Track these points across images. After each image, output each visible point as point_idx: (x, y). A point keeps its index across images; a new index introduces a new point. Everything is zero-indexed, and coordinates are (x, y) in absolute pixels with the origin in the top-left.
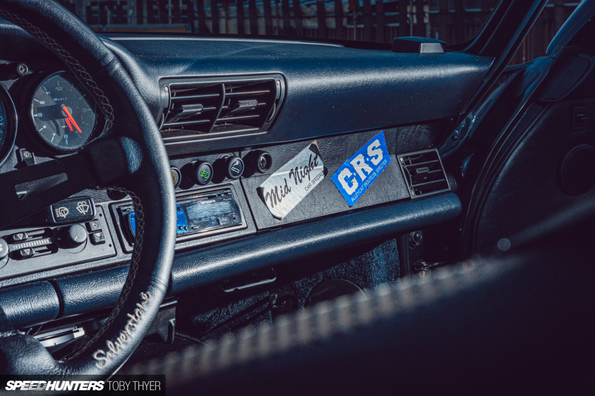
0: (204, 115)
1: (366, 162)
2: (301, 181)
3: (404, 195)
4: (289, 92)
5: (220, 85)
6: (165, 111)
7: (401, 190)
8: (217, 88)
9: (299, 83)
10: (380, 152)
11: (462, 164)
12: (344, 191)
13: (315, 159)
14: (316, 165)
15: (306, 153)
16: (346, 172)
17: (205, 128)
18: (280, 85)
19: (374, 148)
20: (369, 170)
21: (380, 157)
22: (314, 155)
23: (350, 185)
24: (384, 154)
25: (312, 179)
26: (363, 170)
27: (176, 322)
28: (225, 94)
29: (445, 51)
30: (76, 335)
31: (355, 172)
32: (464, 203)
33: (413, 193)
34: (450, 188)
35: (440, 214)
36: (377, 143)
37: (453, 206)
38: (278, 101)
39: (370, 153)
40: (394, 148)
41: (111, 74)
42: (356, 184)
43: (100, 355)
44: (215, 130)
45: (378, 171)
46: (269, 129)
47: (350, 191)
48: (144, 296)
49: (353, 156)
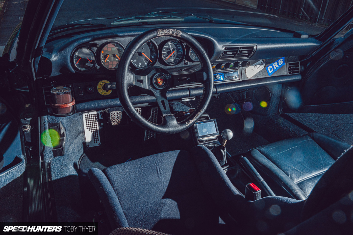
0: (233, 54)
1: (277, 64)
2: (257, 68)
3: (286, 74)
4: (257, 50)
5: (238, 48)
6: (222, 54)
7: (285, 72)
8: (237, 48)
9: (260, 47)
10: (282, 62)
11: (307, 64)
12: (269, 72)
13: (263, 63)
14: (263, 64)
15: (261, 61)
16: (271, 67)
17: (233, 57)
18: (255, 47)
19: (281, 61)
20: (277, 66)
21: (282, 63)
22: (263, 62)
23: (271, 70)
24: (283, 62)
25: (261, 68)
26: (276, 66)
27: (220, 95)
28: (239, 50)
29: (309, 37)
30: (193, 99)
31: (273, 67)
32: (302, 77)
33: (288, 73)
34: (300, 73)
35: (295, 80)
36: (282, 60)
37: (299, 78)
38: (253, 52)
39: (279, 62)
40: (286, 61)
41: (204, 56)
42: (272, 70)
43: (187, 123)
44: (235, 57)
45: (280, 67)
46: (250, 58)
47: (270, 72)
48: (200, 110)
49: (274, 62)
